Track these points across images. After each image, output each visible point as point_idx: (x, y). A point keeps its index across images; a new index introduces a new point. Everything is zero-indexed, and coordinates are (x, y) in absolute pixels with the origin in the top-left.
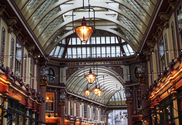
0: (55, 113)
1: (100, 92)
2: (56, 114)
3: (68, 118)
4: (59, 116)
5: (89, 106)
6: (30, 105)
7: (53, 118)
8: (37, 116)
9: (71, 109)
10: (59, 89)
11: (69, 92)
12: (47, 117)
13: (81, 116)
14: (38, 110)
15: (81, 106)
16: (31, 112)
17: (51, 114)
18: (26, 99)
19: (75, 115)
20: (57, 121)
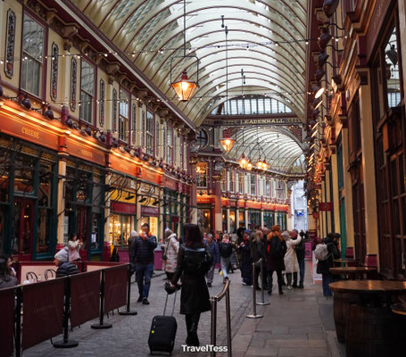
0: (208, 189)
1: (265, 165)
2: (211, 192)
3: (228, 195)
4: (214, 193)
5: (258, 176)
6: (180, 188)
7: (206, 196)
8: (188, 199)
9: (231, 183)
10: (213, 158)
11: (228, 158)
12: (198, 195)
13: (246, 192)
14: (188, 192)
15: (246, 178)
16: (182, 196)
17: (204, 191)
18: (177, 183)
19: (237, 190)
20: (212, 200)
